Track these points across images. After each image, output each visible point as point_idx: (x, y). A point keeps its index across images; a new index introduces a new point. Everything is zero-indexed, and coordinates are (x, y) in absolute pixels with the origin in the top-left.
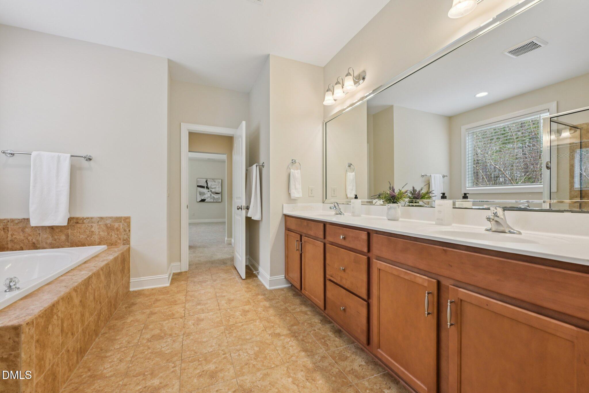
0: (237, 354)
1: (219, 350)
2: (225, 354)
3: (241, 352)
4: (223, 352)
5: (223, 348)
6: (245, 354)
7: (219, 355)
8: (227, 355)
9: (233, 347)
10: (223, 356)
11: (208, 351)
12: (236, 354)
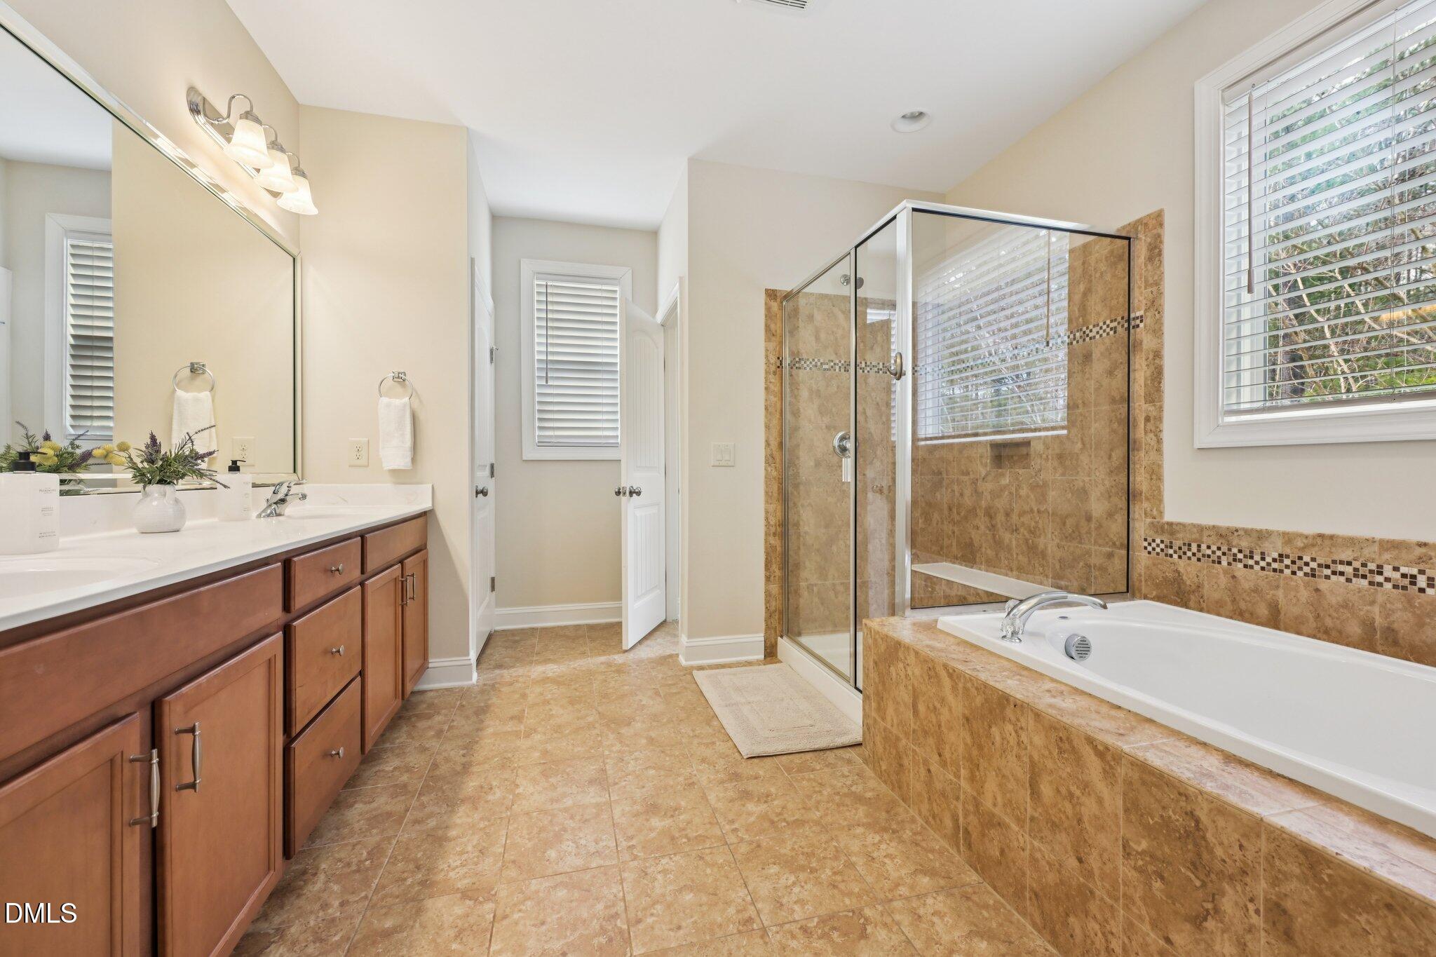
0: (602, 844)
1: (645, 860)
2: (629, 847)
3: (592, 850)
4: (635, 852)
5: (636, 863)
6: (583, 842)
7: (643, 847)
8: (624, 844)
9: (608, 863)
10: (633, 842)
11: (671, 858)
12: (604, 844)
